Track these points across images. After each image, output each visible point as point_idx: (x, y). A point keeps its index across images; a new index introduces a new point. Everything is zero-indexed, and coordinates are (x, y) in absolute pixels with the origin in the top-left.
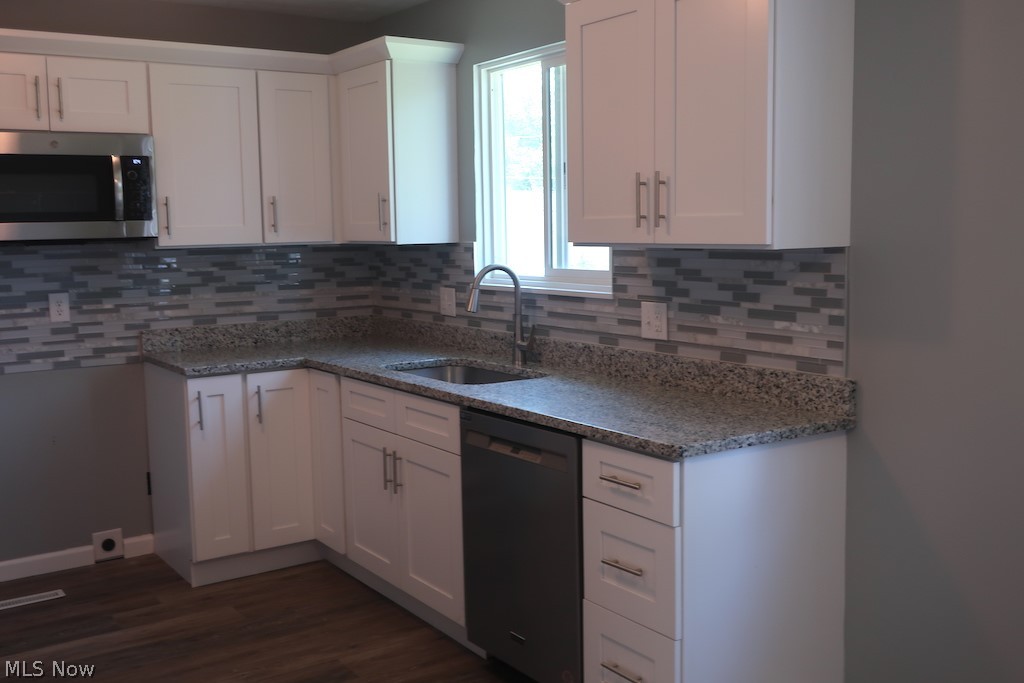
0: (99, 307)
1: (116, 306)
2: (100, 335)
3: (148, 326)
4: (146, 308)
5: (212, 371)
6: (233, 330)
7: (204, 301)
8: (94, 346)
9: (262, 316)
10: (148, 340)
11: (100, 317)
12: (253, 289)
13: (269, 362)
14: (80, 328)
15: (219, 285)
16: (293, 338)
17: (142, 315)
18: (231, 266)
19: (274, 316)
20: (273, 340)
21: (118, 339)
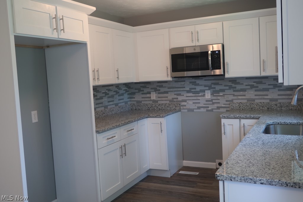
0: (219, 94)
1: (223, 94)
2: (219, 103)
3: (233, 101)
4: (232, 95)
5: (228, 117)
6: (260, 104)
7: (251, 94)
8: (217, 106)
9: (271, 100)
10: (232, 105)
11: (219, 98)
12: (268, 91)
13: (248, 116)
14: (213, 100)
15: (256, 89)
16: (282, 108)
17: (231, 97)
18: (261, 83)
19: (276, 100)
20: (275, 108)
21: (224, 104)
